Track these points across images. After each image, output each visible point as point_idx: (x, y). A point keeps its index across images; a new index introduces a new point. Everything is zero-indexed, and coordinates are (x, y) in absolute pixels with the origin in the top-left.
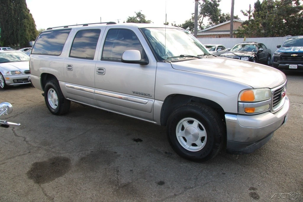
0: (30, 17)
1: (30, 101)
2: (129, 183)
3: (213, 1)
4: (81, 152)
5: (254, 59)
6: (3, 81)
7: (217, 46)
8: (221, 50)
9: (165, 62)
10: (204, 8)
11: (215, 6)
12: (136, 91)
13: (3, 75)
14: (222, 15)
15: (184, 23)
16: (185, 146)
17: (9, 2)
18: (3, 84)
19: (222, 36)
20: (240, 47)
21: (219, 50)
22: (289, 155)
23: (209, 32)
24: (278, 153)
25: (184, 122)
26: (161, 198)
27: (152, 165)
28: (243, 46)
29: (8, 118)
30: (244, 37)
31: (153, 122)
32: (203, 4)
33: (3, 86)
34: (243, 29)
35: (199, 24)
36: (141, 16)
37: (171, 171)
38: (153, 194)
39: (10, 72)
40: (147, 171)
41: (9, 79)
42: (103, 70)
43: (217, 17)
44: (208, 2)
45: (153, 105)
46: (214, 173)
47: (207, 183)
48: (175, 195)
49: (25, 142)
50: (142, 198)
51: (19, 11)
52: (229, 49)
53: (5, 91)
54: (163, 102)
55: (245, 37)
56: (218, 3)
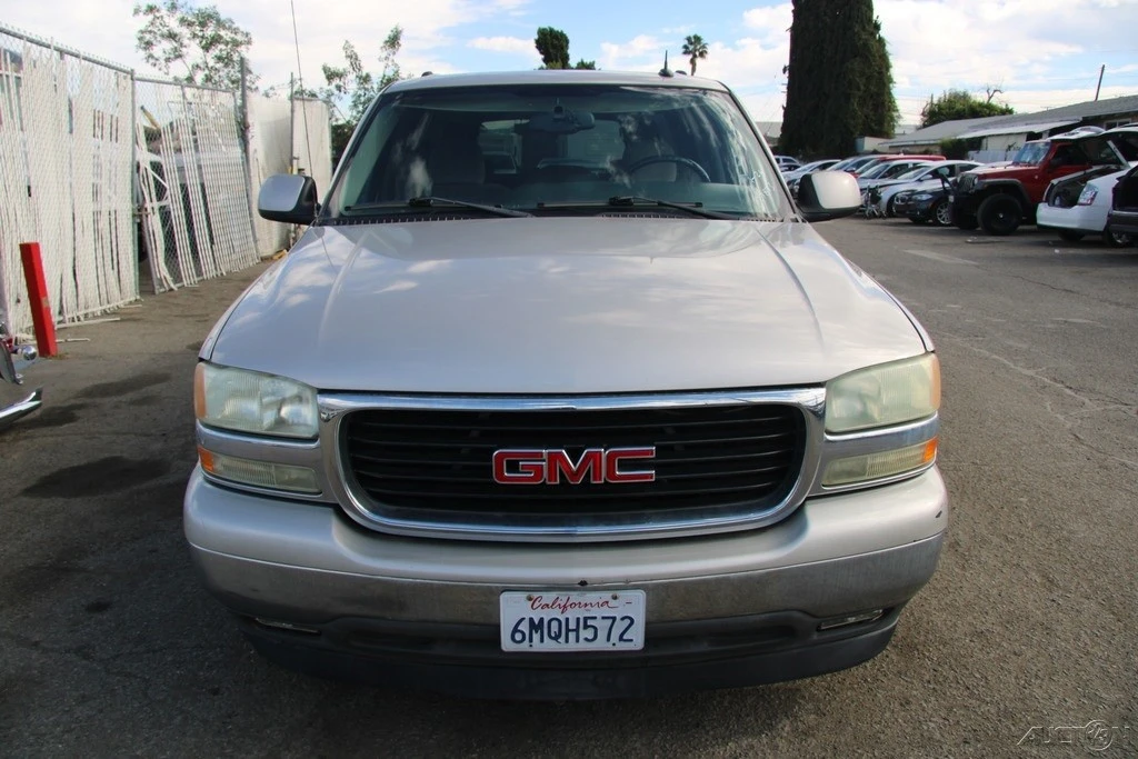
48: (35, 644)
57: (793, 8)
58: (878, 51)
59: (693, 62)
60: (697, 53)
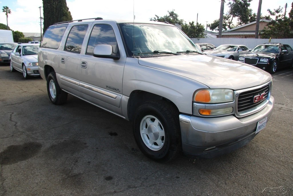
0: (68, 15)
1: (41, 90)
2: (80, 174)
3: (244, 1)
4: (55, 140)
5: (275, 60)
6: (26, 72)
7: (239, 46)
8: (242, 50)
9: (133, 57)
10: (234, 7)
11: (245, 6)
12: (108, 85)
13: (26, 66)
14: (253, 15)
15: (213, 23)
16: (147, 144)
17: (52, 2)
18: (25, 74)
19: (247, 36)
20: (263, 47)
21: (240, 50)
22: (262, 165)
23: (235, 32)
24: (250, 162)
25: (147, 119)
26: (100, 192)
27: (111, 160)
28: (266, 47)
29: (14, 104)
30: (269, 38)
31: (123, 117)
32: (234, 3)
33: (26, 76)
34: (269, 29)
35: (228, 24)
36: (174, 15)
37: (126, 168)
38: (95, 188)
39: (31, 63)
40: (103, 164)
41: (30, 69)
42: (85, 63)
43: (247, 17)
44: (239, 1)
45: (121, 100)
46: (168, 176)
47: (154, 185)
48: (115, 192)
49: (14, 127)
50: (82, 190)
51: (59, 9)
52: (250, 49)
53: (26, 81)
54: (129, 98)
55: (271, 38)
56: (248, 3)
57: (43, 2)
58: (69, 15)
59: (7, 14)
60: (8, 12)
